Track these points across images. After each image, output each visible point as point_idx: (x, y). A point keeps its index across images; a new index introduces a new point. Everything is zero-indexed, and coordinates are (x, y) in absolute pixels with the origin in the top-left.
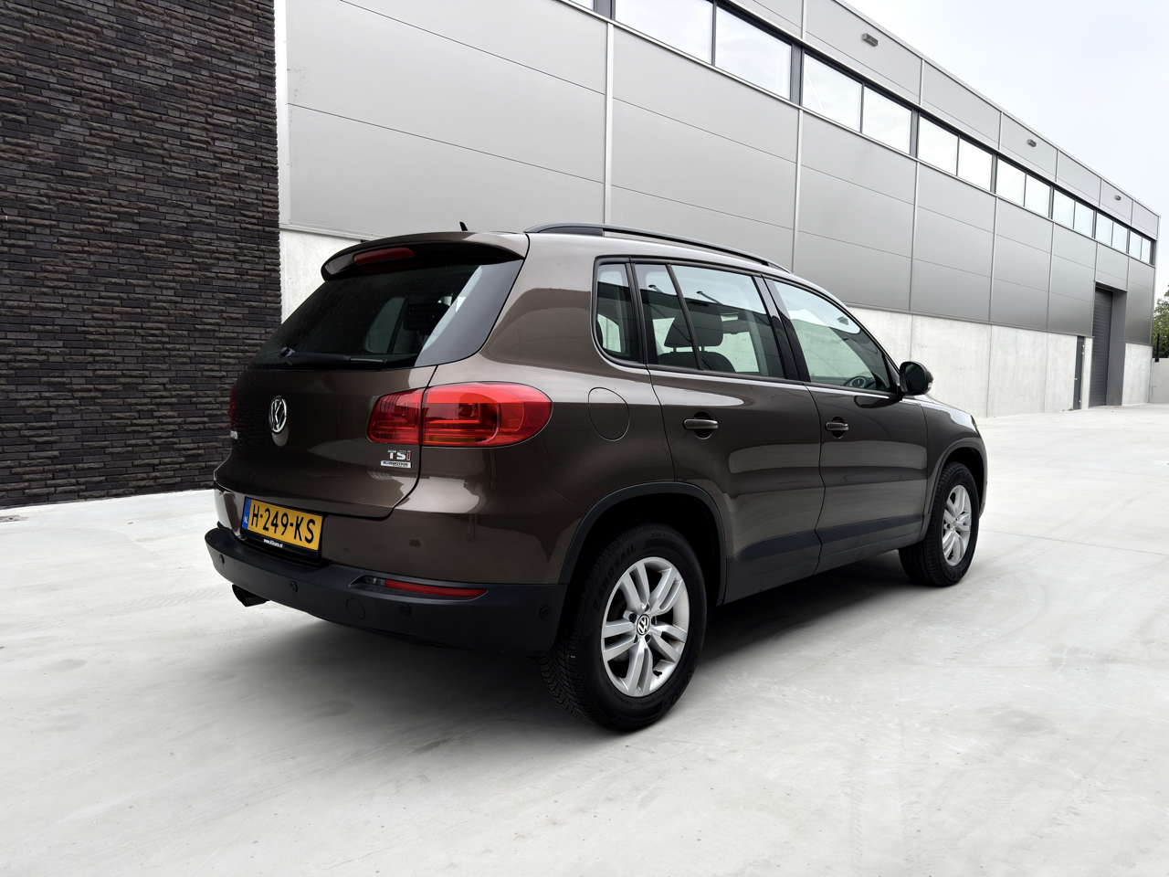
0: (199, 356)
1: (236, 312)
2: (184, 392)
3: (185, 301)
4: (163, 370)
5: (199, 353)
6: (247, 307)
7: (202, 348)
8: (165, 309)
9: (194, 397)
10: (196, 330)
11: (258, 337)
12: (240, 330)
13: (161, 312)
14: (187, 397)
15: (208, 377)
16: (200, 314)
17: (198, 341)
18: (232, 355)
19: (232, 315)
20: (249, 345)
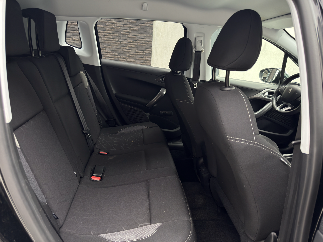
0: (122, 44)
1: (135, 28)
2: (116, 56)
3: (118, 23)
4: (109, 48)
5: (122, 43)
6: (140, 26)
7: (123, 41)
8: (111, 26)
9: (120, 58)
10: (121, 34)
11: (143, 37)
12: (136, 34)
13: (110, 27)
14: (118, 58)
15: (125, 51)
16: (123, 28)
17: (122, 38)
18: (133, 44)
19: (134, 29)
20: (140, 40)
